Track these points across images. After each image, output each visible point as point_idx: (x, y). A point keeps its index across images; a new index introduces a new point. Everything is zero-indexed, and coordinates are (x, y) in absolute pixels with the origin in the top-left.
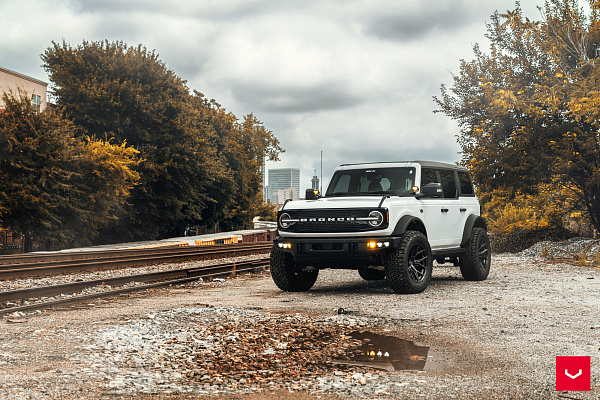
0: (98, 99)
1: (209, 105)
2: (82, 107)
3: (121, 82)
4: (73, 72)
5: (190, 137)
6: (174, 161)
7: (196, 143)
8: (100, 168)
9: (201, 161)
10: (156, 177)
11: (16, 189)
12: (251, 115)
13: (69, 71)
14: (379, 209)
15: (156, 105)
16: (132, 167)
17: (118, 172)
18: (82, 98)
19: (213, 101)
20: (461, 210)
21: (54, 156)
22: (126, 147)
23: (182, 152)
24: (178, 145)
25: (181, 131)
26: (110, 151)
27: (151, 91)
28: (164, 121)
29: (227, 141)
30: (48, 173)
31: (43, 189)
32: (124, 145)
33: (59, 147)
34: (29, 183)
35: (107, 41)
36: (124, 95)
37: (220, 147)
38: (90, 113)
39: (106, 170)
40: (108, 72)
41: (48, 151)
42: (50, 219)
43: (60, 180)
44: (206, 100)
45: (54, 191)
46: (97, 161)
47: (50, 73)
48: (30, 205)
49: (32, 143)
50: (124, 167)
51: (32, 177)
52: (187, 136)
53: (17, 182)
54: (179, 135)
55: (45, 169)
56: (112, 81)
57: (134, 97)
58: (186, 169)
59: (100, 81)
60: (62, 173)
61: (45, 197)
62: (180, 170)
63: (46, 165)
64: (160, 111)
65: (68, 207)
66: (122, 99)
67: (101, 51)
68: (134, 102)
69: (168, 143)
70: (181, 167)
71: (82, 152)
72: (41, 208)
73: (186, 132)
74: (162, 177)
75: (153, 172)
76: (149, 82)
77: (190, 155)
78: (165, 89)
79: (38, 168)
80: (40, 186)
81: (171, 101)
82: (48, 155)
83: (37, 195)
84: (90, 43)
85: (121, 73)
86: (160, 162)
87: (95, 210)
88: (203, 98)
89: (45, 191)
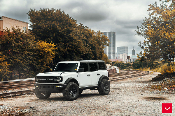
0: (45, 28)
1: (85, 28)
2: (39, 31)
3: (52, 22)
4: (37, 19)
5: (75, 40)
6: (70, 48)
7: (77, 42)
8: (43, 51)
9: (80, 48)
10: (64, 53)
11: (15, 58)
12: (100, 31)
13: (36, 19)
14: (60, 76)
15: (64, 29)
16: (53, 51)
17: (48, 52)
18: (40, 28)
19: (86, 26)
20: (97, 74)
21: (27, 47)
22: (51, 44)
23: (72, 45)
24: (71, 42)
25: (72, 38)
26: (46, 45)
27: (62, 24)
28: (67, 34)
29: (90, 40)
30: (25, 53)
31: (24, 58)
32: (51, 43)
33: (29, 44)
34: (19, 56)
35: (48, 8)
36: (53, 26)
37: (87, 42)
38: (42, 32)
39: (45, 52)
40: (48, 19)
41: (26, 46)
42: (26, 68)
43: (29, 55)
44: (84, 26)
45: (27, 59)
46: (42, 49)
47: (30, 20)
48: (19, 63)
49: (20, 44)
50: (50, 51)
51: (20, 54)
52: (74, 39)
53: (15, 56)
54: (71, 39)
55: (24, 52)
56: (49, 22)
57: (56, 27)
58: (74, 50)
59: (45, 22)
60: (30, 53)
61: (24, 61)
62: (72, 50)
63: (25, 50)
64: (65, 31)
65: (32, 64)
66: (52, 28)
67: (46, 12)
68: (56, 29)
69: (68, 42)
70: (72, 49)
71: (37, 46)
72: (23, 64)
73: (74, 38)
74: (66, 53)
75: (62, 51)
76: (62, 22)
77: (75, 46)
78: (67, 24)
79: (22, 51)
80: (23, 57)
81: (69, 28)
82: (25, 47)
83: (21, 60)
84: (43, 9)
85: (52, 19)
86: (65, 48)
87: (41, 65)
88: (83, 26)
89: (25, 59)
